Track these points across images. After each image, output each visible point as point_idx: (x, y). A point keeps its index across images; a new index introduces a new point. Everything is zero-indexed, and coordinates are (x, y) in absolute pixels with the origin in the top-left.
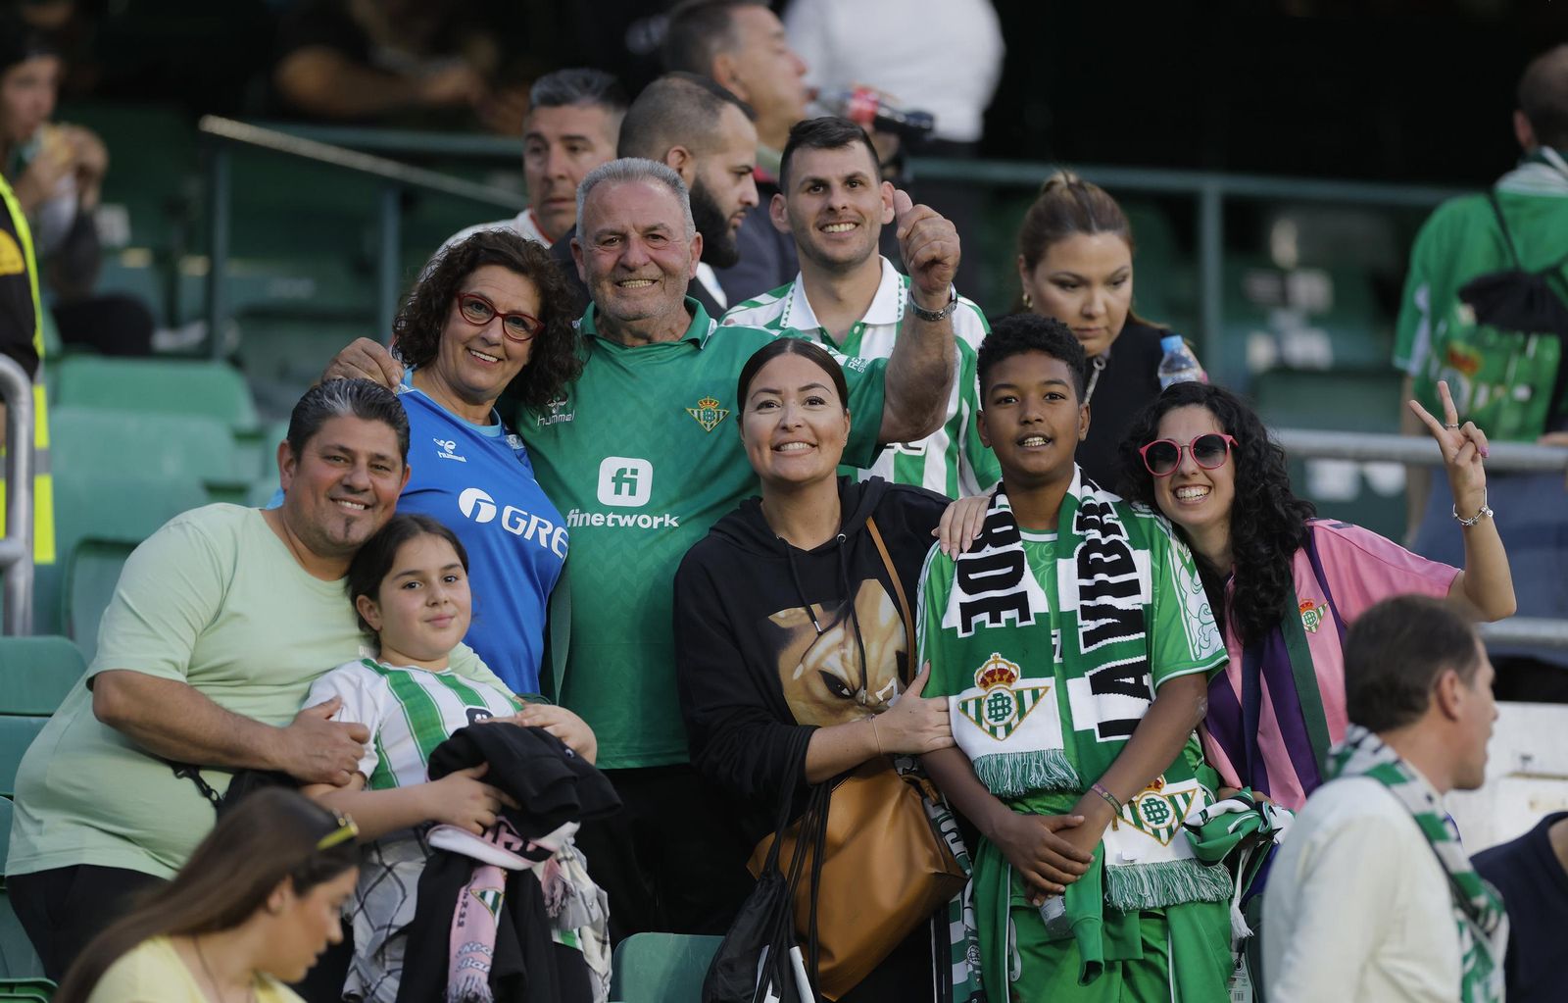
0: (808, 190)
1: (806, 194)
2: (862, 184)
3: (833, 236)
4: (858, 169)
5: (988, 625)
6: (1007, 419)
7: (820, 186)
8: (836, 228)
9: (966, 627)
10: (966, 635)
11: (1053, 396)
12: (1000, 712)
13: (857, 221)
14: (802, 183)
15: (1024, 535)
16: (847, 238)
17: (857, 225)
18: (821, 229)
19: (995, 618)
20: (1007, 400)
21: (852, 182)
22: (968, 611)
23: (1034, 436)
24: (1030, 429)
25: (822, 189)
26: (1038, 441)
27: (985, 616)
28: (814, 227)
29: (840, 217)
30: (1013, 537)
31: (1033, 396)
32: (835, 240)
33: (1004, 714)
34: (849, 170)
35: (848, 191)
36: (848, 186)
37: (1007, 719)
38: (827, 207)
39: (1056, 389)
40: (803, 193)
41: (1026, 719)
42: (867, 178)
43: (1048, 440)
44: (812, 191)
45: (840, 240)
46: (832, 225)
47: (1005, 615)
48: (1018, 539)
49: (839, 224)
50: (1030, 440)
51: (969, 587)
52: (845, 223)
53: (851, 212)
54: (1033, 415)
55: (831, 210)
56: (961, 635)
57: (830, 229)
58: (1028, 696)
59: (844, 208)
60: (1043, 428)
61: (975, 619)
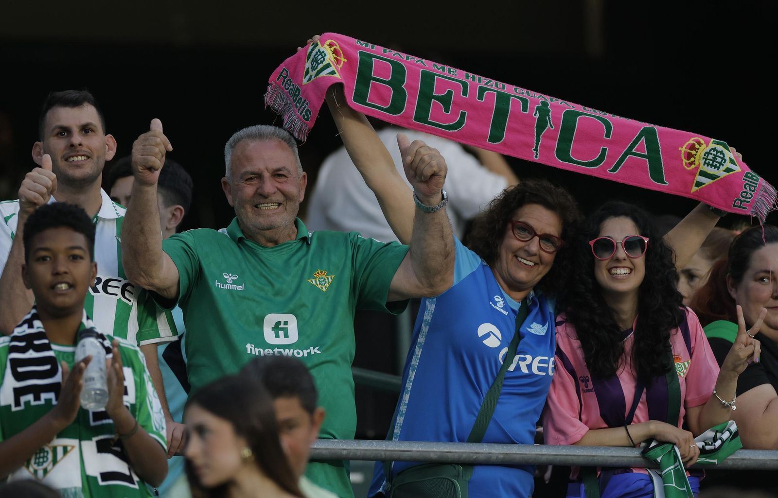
0: (57, 135)
1: (56, 138)
2: (92, 131)
3: (74, 163)
4: (90, 121)
5: (33, 403)
6: (44, 271)
7: (65, 131)
8: (75, 159)
9: (17, 403)
10: (18, 409)
11: (75, 258)
12: (41, 460)
13: (89, 155)
14: (54, 129)
15: (53, 346)
16: (83, 165)
17: (88, 157)
18: (66, 160)
19: (37, 398)
20: (44, 259)
21: (86, 129)
22: (18, 393)
23: (61, 283)
24: (60, 278)
25: (66, 134)
26: (64, 286)
27: (30, 397)
28: (61, 158)
29: (78, 151)
30: (47, 347)
31: (62, 257)
32: (75, 166)
33: (44, 462)
34: (84, 121)
35: (83, 135)
36: (83, 132)
37: (45, 465)
38: (69, 145)
39: (77, 252)
40: (54, 136)
41: (58, 466)
42: (95, 126)
43: (71, 286)
44: (59, 135)
45: (78, 166)
46: (73, 157)
47: (44, 396)
48: (50, 349)
49: (77, 156)
50: (59, 286)
51: (18, 377)
52: (81, 155)
53: (84, 149)
54: (62, 269)
55: (72, 146)
56: (14, 409)
57: (72, 159)
58: (60, 451)
59: (80, 145)
60: (68, 278)
61: (23, 399)
